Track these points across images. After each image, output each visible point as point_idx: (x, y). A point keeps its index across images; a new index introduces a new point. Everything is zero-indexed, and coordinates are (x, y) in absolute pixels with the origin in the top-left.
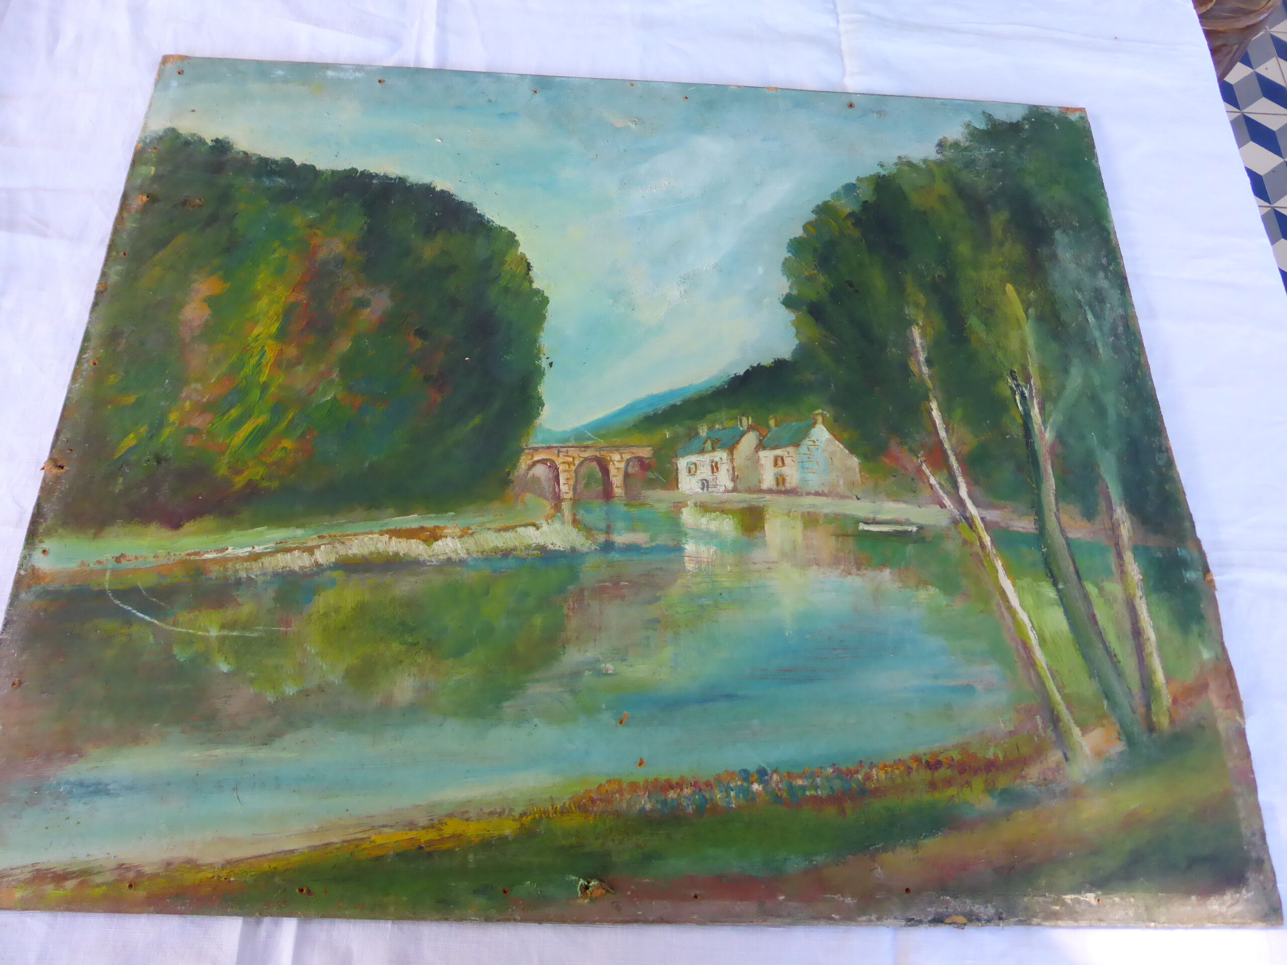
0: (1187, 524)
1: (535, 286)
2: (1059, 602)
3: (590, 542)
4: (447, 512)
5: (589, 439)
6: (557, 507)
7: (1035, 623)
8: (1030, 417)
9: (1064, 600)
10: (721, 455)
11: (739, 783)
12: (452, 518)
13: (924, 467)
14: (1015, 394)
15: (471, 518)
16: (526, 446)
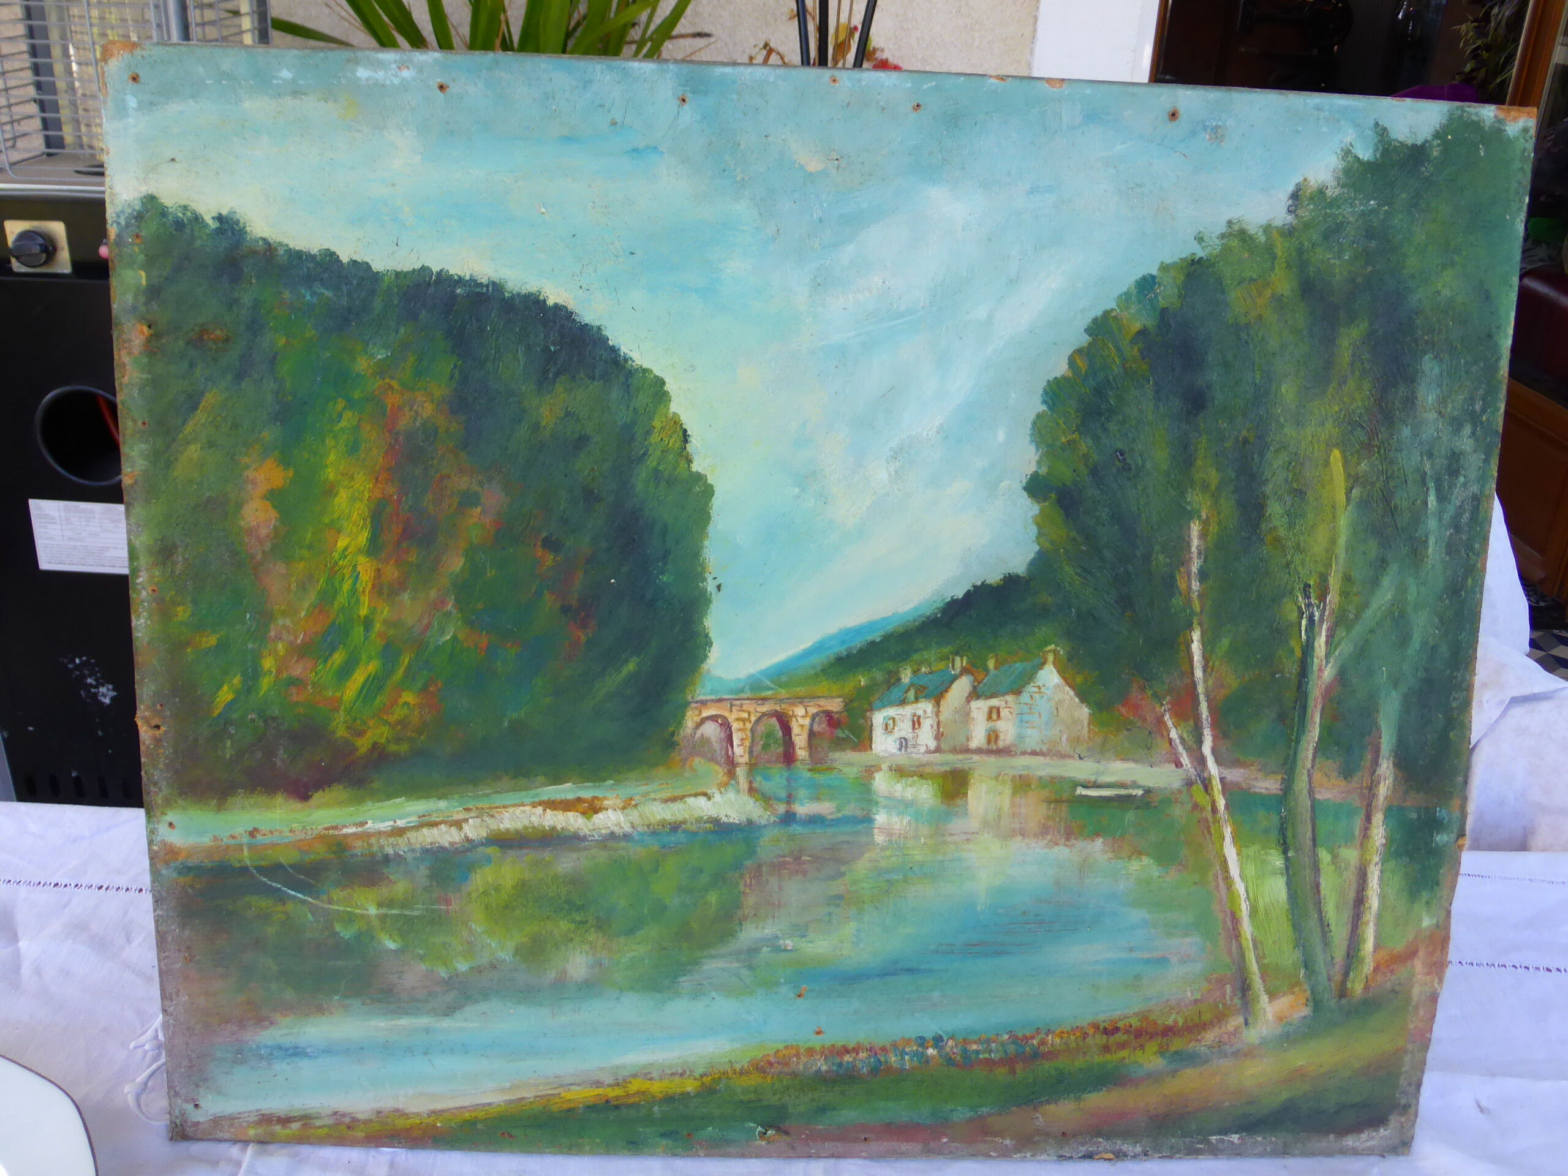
0: (1460, 779)
1: (695, 467)
2: (1284, 871)
3: (769, 813)
4: (605, 780)
5: (768, 688)
6: (731, 774)
7: (1251, 895)
8: (1313, 647)
9: (1290, 870)
10: (925, 707)
11: (915, 1048)
12: (611, 788)
13: (1167, 717)
14: (1302, 618)
15: (634, 789)
16: (693, 698)
